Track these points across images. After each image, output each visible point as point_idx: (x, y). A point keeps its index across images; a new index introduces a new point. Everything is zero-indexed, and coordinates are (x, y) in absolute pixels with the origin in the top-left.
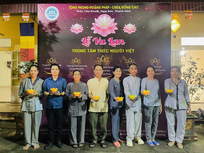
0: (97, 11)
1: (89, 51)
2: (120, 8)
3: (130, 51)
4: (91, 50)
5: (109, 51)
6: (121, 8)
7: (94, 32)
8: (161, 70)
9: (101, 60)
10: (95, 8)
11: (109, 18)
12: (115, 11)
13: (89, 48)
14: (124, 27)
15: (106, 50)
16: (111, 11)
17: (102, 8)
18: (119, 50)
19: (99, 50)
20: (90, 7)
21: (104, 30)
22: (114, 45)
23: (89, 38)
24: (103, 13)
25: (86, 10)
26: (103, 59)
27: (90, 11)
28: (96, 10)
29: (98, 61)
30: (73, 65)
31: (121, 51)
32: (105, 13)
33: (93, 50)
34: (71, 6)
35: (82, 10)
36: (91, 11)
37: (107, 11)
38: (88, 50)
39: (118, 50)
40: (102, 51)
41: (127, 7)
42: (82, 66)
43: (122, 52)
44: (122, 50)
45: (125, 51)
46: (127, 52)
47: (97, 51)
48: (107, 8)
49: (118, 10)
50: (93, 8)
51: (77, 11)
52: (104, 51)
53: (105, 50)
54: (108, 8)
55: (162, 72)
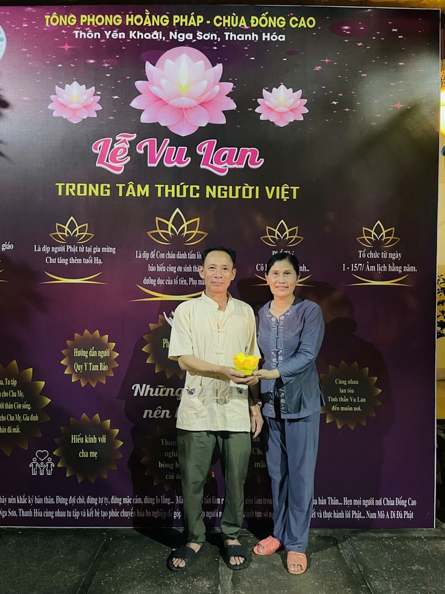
0: (157, 35)
1: (125, 190)
2: (243, 23)
3: (281, 192)
4: (131, 187)
5: (202, 191)
6: (248, 23)
7: (144, 118)
8: (398, 269)
9: (170, 225)
10: (147, 22)
11: (202, 61)
12: (227, 34)
13: (124, 178)
14: (259, 100)
15: (188, 190)
16: (209, 36)
17: (175, 22)
18: (240, 191)
19: (163, 189)
20: (128, 20)
21: (182, 111)
22: (221, 169)
23: (124, 141)
24: (176, 44)
25: (112, 28)
26: (178, 222)
27: (127, 35)
28: (150, 29)
29: (160, 231)
30: (58, 245)
31: (248, 191)
32: (187, 43)
33: (139, 186)
34: (55, 15)
35: (95, 29)
36: (132, 35)
37: (195, 36)
38: (121, 186)
39: (237, 188)
40: (173, 191)
41: (272, 22)
42: (97, 250)
43: (250, 196)
44: (251, 188)
45: (263, 192)
46: (270, 196)
47: (153, 191)
48: (192, 22)
49: (238, 30)
50: (139, 20)
51: (76, 32)
52: (181, 194)
53: (185, 187)
54: (199, 22)
55: (404, 273)
